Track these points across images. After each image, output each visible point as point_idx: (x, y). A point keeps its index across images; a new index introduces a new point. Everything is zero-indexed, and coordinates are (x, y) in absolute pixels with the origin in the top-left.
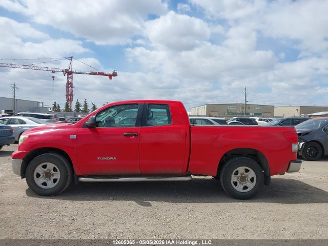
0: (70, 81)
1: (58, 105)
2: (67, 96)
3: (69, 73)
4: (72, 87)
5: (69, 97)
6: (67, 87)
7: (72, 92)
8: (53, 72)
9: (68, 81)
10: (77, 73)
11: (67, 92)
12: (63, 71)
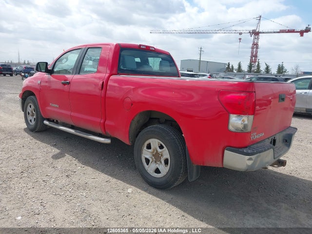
0: (256, 42)
1: (232, 65)
2: (251, 57)
3: (256, 33)
4: (257, 48)
5: (254, 58)
6: (253, 48)
7: (257, 52)
8: (241, 34)
9: (254, 42)
10: (264, 33)
11: (252, 53)
12: (250, 32)
